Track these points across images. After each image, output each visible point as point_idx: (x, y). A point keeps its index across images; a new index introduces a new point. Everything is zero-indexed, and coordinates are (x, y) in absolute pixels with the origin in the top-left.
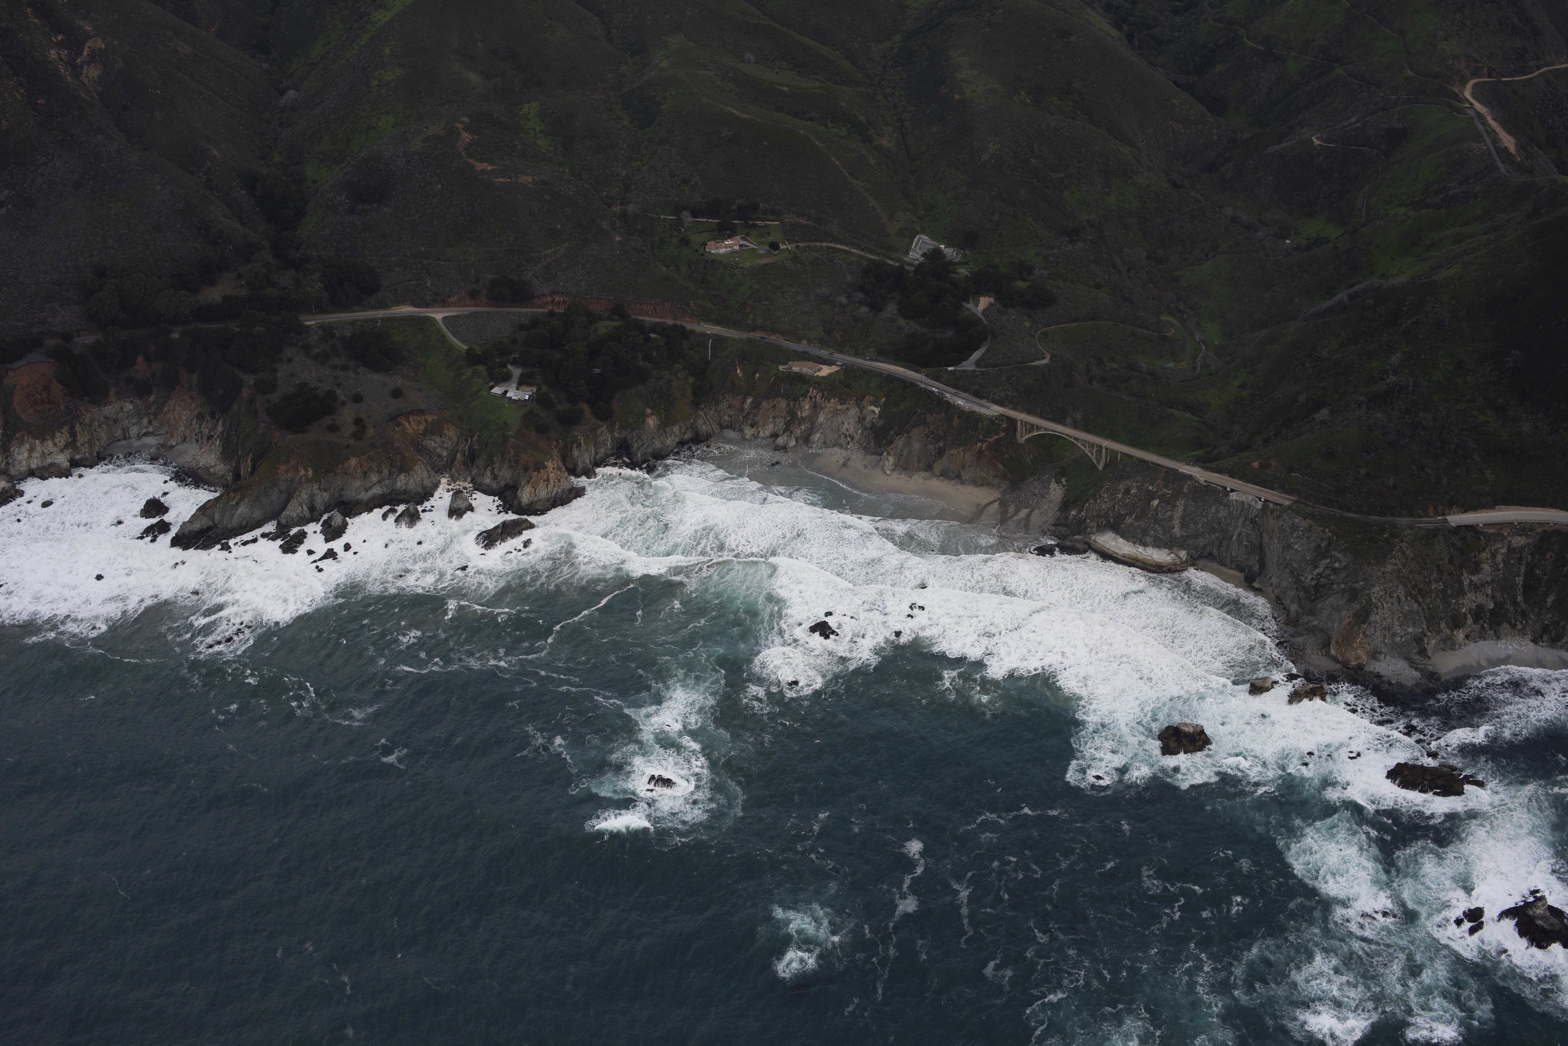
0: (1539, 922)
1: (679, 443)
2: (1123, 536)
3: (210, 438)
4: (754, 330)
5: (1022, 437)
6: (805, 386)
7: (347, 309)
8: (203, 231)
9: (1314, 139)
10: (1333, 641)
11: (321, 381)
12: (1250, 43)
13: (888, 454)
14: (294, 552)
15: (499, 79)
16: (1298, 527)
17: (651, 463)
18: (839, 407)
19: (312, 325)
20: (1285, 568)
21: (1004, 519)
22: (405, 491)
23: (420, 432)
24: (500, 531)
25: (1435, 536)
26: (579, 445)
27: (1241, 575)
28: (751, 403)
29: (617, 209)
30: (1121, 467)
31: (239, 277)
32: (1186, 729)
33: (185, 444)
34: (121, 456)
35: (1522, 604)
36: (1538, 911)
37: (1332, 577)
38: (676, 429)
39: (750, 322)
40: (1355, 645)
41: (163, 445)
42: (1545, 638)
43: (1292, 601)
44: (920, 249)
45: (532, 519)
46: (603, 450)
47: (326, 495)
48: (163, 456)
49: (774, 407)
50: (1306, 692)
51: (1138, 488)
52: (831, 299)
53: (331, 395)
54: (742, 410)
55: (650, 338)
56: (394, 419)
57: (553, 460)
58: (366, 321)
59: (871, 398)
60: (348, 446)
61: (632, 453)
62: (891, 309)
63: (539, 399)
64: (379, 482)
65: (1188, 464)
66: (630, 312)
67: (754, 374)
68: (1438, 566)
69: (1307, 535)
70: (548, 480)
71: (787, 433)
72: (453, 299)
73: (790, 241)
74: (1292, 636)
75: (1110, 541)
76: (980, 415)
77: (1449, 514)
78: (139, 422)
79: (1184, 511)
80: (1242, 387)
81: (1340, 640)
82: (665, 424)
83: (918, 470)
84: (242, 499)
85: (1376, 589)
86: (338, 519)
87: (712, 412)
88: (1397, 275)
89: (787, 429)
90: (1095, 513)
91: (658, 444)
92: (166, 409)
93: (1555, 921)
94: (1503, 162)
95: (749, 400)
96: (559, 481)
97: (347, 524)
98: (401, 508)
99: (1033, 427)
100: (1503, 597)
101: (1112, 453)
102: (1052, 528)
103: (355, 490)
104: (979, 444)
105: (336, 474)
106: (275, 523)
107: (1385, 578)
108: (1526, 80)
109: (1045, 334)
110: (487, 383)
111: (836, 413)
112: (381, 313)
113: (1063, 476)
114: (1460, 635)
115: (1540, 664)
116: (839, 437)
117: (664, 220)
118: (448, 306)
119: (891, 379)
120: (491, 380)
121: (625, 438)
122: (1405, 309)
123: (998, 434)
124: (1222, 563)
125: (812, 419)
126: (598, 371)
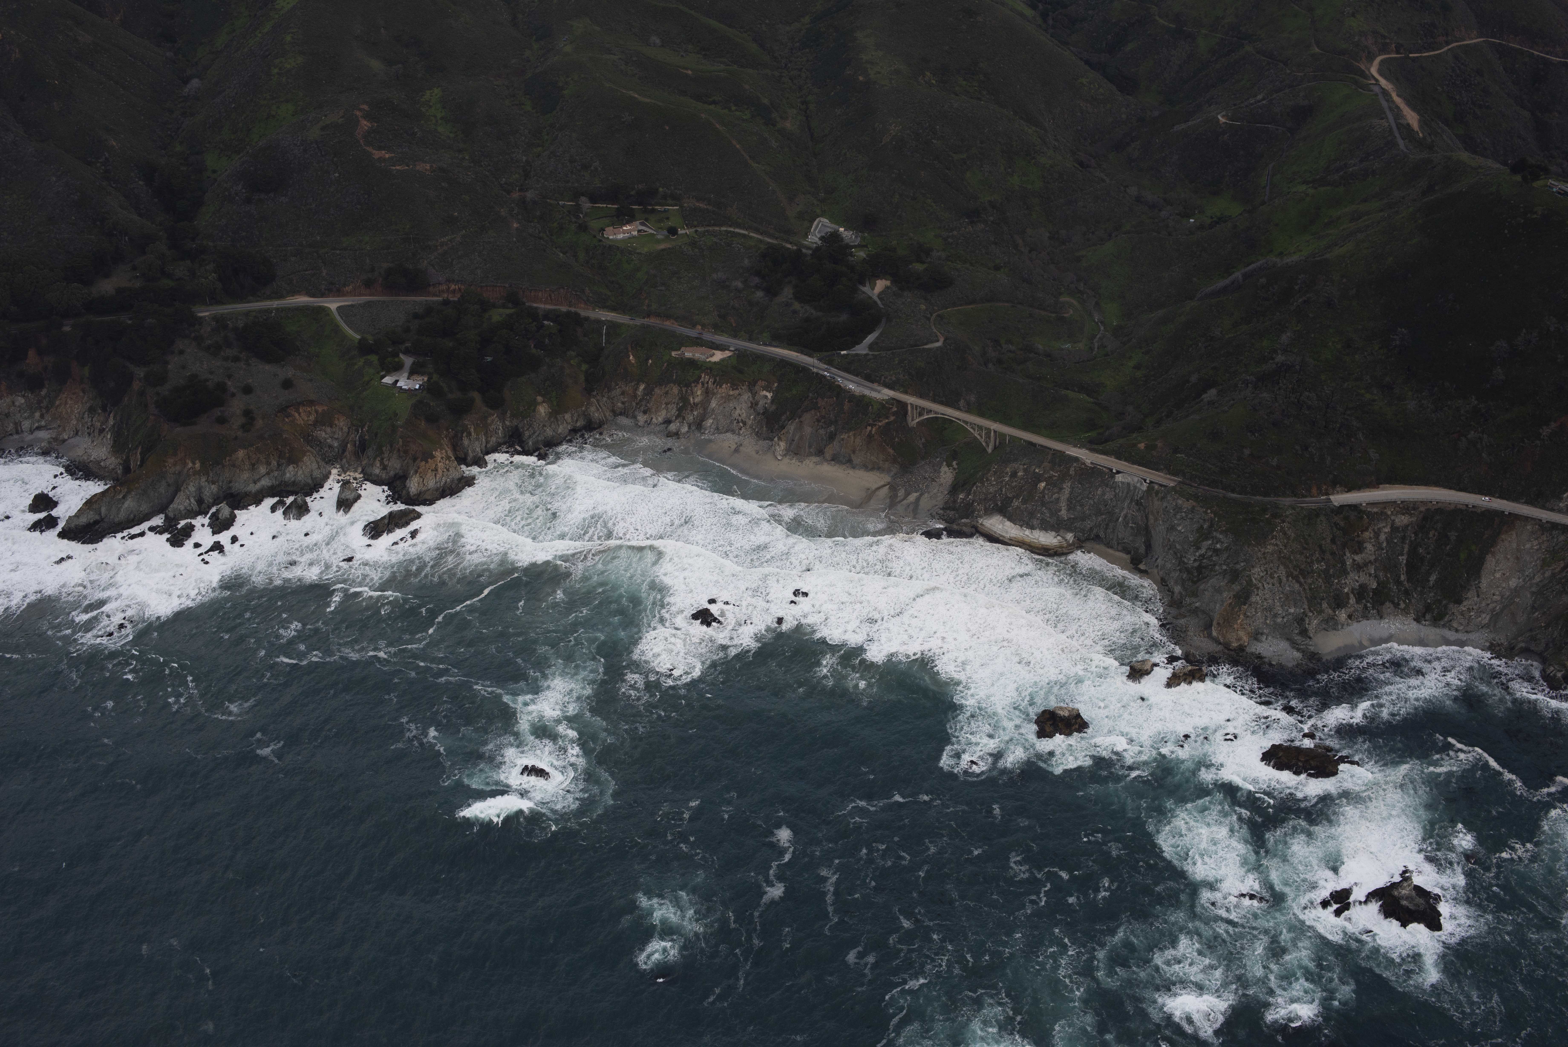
0: (1404, 903)
1: (570, 431)
2: (1010, 519)
3: (101, 431)
4: (648, 316)
5: (913, 420)
6: (697, 372)
7: (242, 299)
8: (98, 223)
9: (1219, 117)
10: (1215, 623)
11: (211, 373)
12: (1161, 21)
13: (780, 439)
14: (181, 545)
15: (400, 66)
16: (1181, 508)
17: (542, 451)
18: (731, 393)
19: (205, 317)
20: (1169, 549)
21: (892, 502)
22: (294, 482)
23: (310, 423)
24: (386, 521)
25: (1317, 515)
26: (469, 434)
27: (1127, 557)
28: (644, 389)
29: (516, 195)
30: (1008, 449)
31: (134, 268)
32: (1061, 713)
33: (78, 438)
34: (13, 451)
35: (1405, 583)
36: (1404, 892)
37: (1214, 559)
38: (567, 416)
39: (645, 308)
40: (1235, 626)
41: (55, 439)
42: (1428, 616)
43: (1176, 583)
44: (819, 232)
45: (418, 509)
46: (494, 439)
47: (214, 488)
48: (55, 450)
49: (667, 393)
50: (1185, 674)
51: (1025, 470)
52: (727, 283)
53: (221, 387)
54: (635, 396)
55: (543, 326)
56: (283, 410)
57: (441, 450)
58: (260, 311)
59: (764, 383)
60: (236, 438)
61: (523, 442)
62: (787, 293)
63: (430, 388)
64: (268, 473)
65: (1075, 446)
66: (524, 300)
67: (647, 360)
68: (1320, 546)
69: (1190, 516)
70: (436, 470)
71: (680, 419)
72: (349, 288)
73: (689, 226)
74: (1176, 618)
75: (997, 524)
76: (870, 398)
77: (1333, 494)
78: (31, 416)
79: (1071, 493)
80: (1137, 367)
81: (1221, 622)
82: (555, 413)
83: (810, 454)
84: (128, 492)
85: (1256, 570)
86: (225, 511)
87: (605, 399)
88: (1294, 253)
89: (680, 416)
90: (982, 497)
91: (549, 432)
92: (57, 403)
93: (1421, 901)
94: (1403, 139)
95: (642, 387)
96: (448, 470)
97: (235, 517)
98: (289, 500)
99: (922, 411)
100: (1386, 576)
101: (1001, 436)
102: (941, 512)
103: (243, 482)
104: (869, 428)
105: (224, 466)
106: (162, 516)
107: (1265, 558)
108: (1434, 56)
109: (941, 317)
110: (378, 373)
111: (728, 398)
112: (275, 304)
113: (954, 459)
114: (1342, 615)
115: (1422, 643)
116: (731, 422)
117: (563, 206)
118: (344, 295)
119: (784, 363)
120: (383, 369)
121: (517, 426)
122: (1297, 287)
123: (887, 418)
124: (1109, 545)
125: (705, 404)
126: (489, 359)
